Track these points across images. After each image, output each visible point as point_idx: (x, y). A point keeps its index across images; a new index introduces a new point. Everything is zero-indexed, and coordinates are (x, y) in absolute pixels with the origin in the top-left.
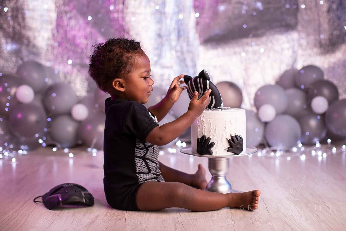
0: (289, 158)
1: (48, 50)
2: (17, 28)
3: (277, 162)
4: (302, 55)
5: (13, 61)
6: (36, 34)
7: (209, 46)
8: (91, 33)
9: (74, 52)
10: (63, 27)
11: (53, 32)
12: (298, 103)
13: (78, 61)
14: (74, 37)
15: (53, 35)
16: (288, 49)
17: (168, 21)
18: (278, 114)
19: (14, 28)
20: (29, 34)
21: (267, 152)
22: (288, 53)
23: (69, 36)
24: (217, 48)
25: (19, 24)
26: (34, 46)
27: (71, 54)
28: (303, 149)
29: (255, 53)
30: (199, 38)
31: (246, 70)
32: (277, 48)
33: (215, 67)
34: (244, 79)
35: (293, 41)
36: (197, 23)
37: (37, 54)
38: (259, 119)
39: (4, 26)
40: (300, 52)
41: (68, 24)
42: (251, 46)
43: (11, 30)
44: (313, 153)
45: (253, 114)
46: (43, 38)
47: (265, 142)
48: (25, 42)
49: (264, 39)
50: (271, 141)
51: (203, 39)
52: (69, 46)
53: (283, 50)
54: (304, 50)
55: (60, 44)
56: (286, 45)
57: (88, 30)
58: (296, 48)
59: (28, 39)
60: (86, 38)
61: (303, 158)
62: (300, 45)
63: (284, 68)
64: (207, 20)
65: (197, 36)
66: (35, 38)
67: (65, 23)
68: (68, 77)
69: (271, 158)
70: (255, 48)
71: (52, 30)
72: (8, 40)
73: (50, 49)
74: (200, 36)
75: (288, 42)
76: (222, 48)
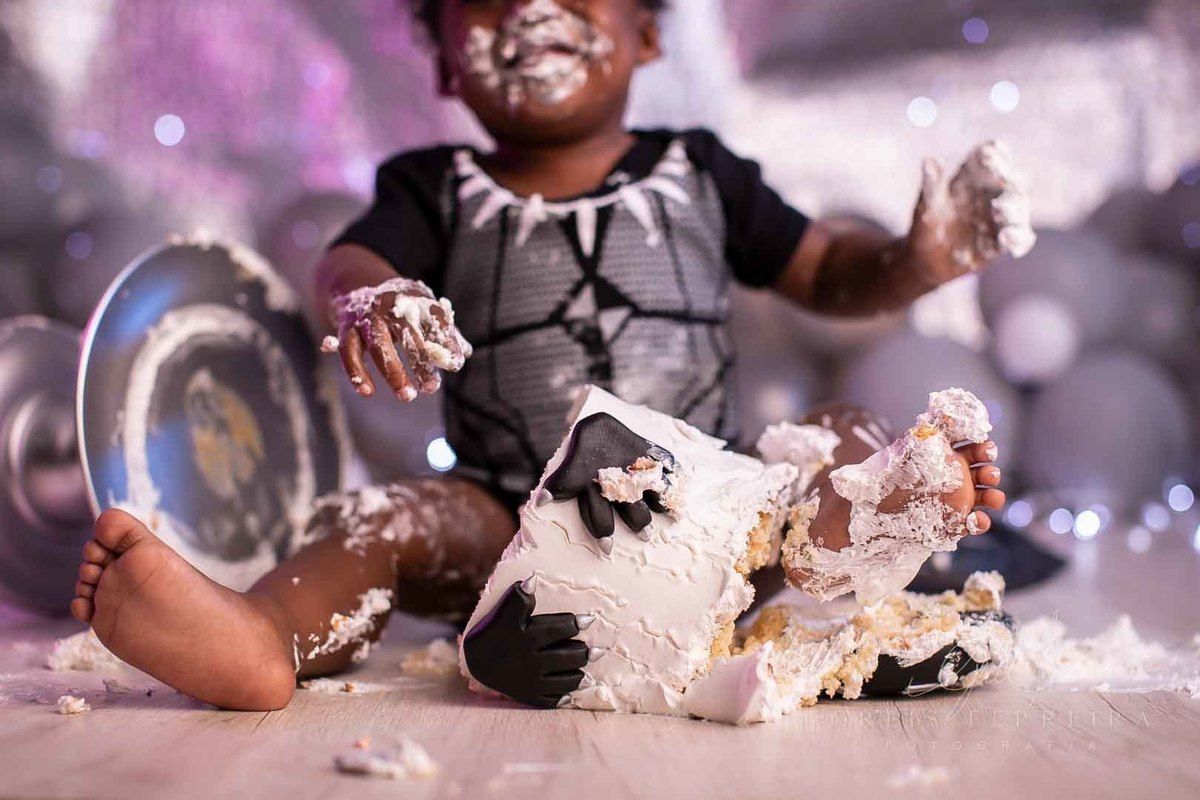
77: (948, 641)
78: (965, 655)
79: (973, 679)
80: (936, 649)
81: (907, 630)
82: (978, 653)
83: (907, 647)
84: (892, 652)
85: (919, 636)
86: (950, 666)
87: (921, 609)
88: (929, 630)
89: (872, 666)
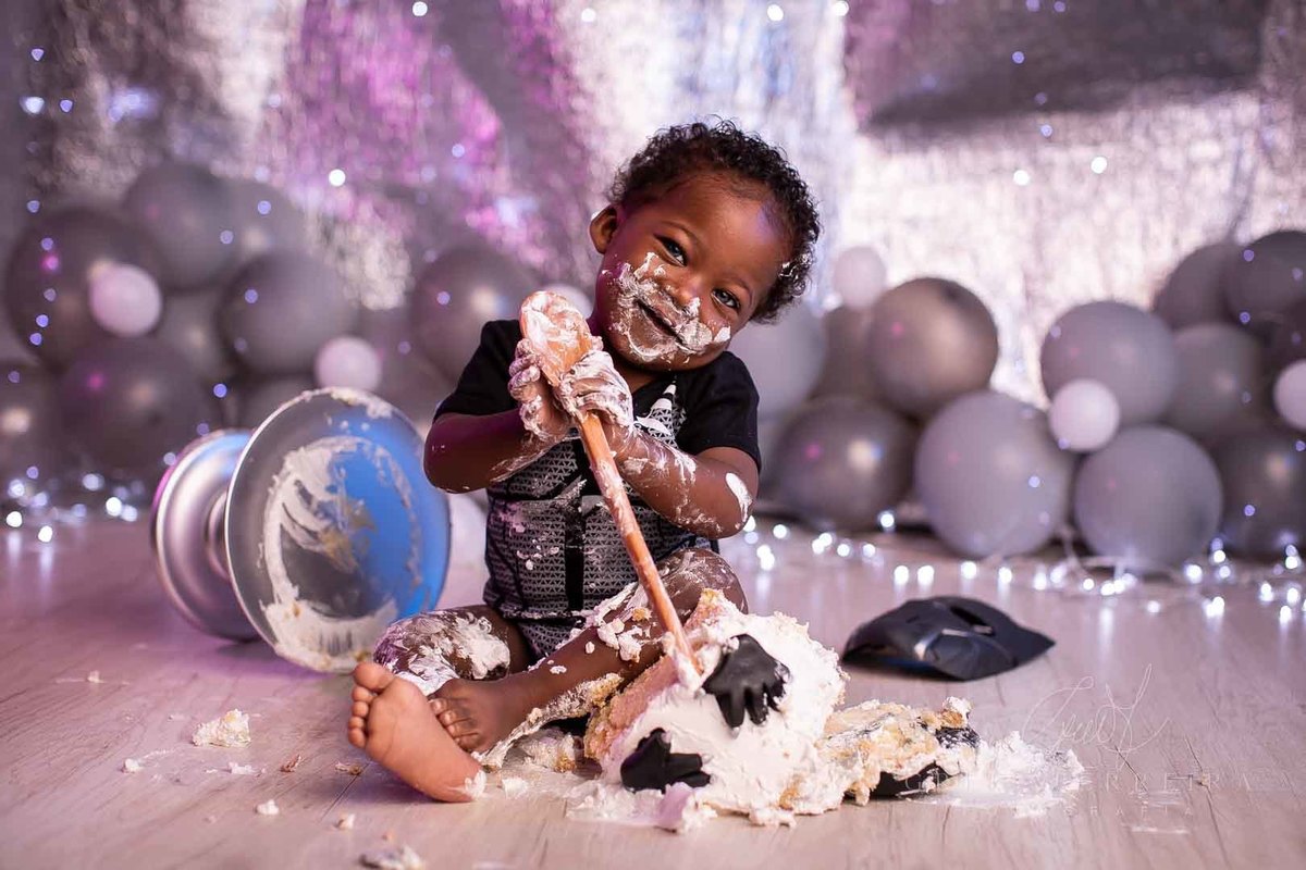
0: (1154, 607)
1: (267, 126)
2: (154, 36)
3: (1107, 618)
4: (1274, 194)
5: (132, 162)
6: (226, 64)
7: (894, 138)
8: (431, 67)
9: (366, 137)
10: (328, 39)
11: (289, 57)
12: (1227, 384)
13: (378, 174)
14: (364, 81)
15: (291, 71)
16: (1215, 164)
17: (731, 33)
18: (1126, 425)
19: (140, 36)
20: (199, 61)
21: (1071, 575)
22: (1215, 182)
23: (349, 77)
24: (925, 150)
25: (161, 24)
26: (216, 110)
27: (352, 143)
28: (1225, 573)
29: (1078, 173)
30: (855, 105)
31: (1038, 240)
32: (1169, 158)
33: (913, 223)
34: (1027, 278)
35: (1238, 130)
36: (850, 45)
37: (225, 142)
38: (1049, 439)
39: (103, 30)
40: (1264, 178)
41: (345, 29)
42: (1066, 144)
43: (128, 44)
44: (1267, 593)
45: (1028, 414)
46: (251, 78)
47: (1066, 533)
48: (182, 92)
49: (1119, 119)
50: (1095, 532)
51: (866, 110)
52: (345, 115)
53: (1192, 166)
54: (1284, 172)
55: (311, 105)
56: (1207, 149)
57: (422, 54)
58: (1247, 162)
59: (194, 82)
60: (412, 87)
61: (1215, 608)
62: (1267, 152)
63: (1192, 239)
64: (889, 35)
65: (847, 95)
66: (218, 76)
67: (337, 25)
68: (338, 234)
69: (1080, 598)
70: (1080, 153)
71: (287, 49)
72: (115, 83)
73: (276, 123)
74: (858, 96)
75: (1217, 136)
76: (944, 149)
77: (930, 762)
78: (941, 770)
79: (946, 786)
80: (921, 768)
81: (901, 752)
82: (950, 769)
83: (901, 767)
84: (889, 771)
85: (910, 758)
86: (930, 779)
87: (912, 737)
88: (917, 753)
89: (876, 780)
